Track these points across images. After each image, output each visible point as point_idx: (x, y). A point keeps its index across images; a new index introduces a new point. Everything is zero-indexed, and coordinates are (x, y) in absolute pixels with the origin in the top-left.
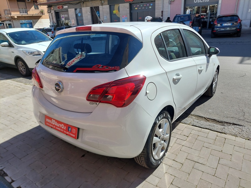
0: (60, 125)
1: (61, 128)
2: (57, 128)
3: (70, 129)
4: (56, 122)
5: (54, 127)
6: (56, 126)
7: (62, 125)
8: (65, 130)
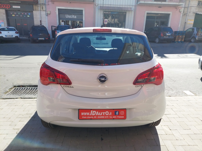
0: (103, 114)
1: (105, 115)
2: (98, 117)
3: (117, 113)
4: (97, 112)
5: (95, 117)
6: (97, 116)
7: (106, 112)
8: (111, 116)
